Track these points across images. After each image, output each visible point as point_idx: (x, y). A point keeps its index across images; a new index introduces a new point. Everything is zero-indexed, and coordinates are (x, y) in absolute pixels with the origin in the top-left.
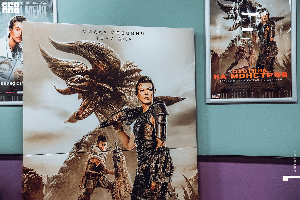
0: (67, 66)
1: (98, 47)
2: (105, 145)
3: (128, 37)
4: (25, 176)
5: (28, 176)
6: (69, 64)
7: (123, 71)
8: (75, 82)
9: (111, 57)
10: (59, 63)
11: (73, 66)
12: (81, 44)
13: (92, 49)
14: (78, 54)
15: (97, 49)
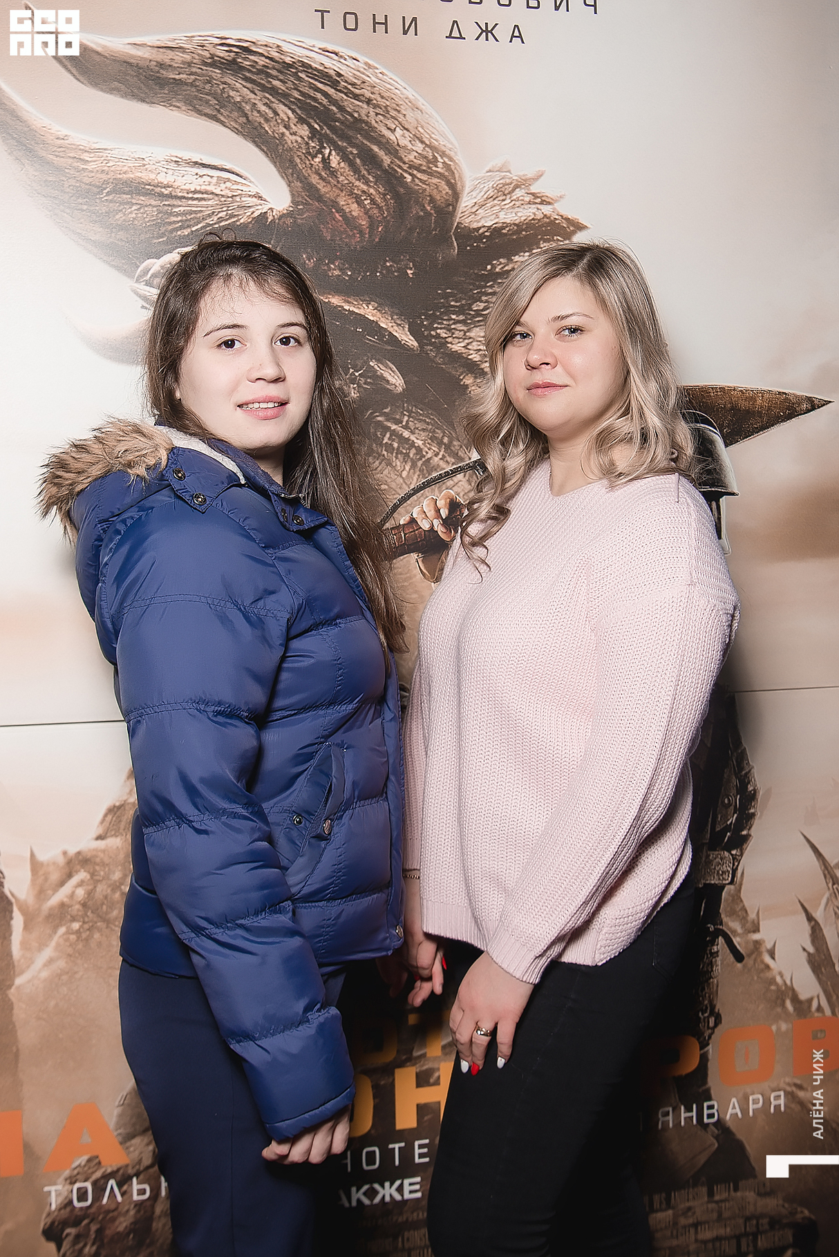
0: (138, 188)
1: (328, 76)
3: (504, 20)
6: (152, 176)
7: (475, 225)
9: (403, 136)
10: (90, 167)
11: (176, 185)
12: (221, 52)
13: (290, 85)
14: (206, 115)
15: (320, 86)
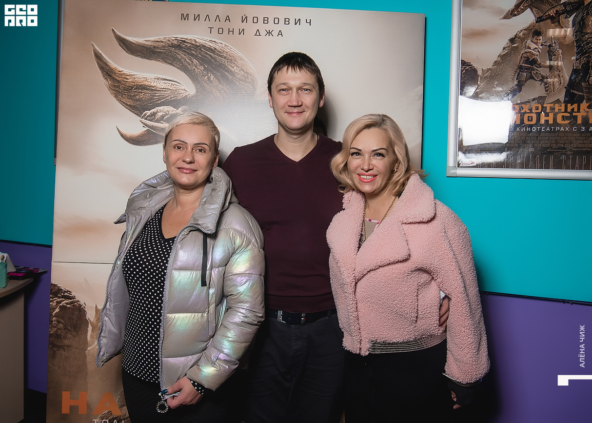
0: (144, 87)
1: (211, 49)
3: (275, 29)
4: (55, 301)
5: (60, 302)
6: (149, 84)
8: (158, 121)
9: (237, 69)
11: (157, 86)
12: (175, 42)
13: (198, 53)
14: (169, 63)
15: (208, 53)
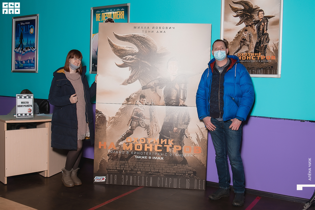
0: (123, 50)
1: (143, 38)
2: (144, 101)
3: (163, 30)
5: (98, 115)
7: (159, 53)
8: (127, 60)
10: (118, 48)
11: (127, 49)
12: (132, 36)
13: (139, 39)
14: (130, 42)
